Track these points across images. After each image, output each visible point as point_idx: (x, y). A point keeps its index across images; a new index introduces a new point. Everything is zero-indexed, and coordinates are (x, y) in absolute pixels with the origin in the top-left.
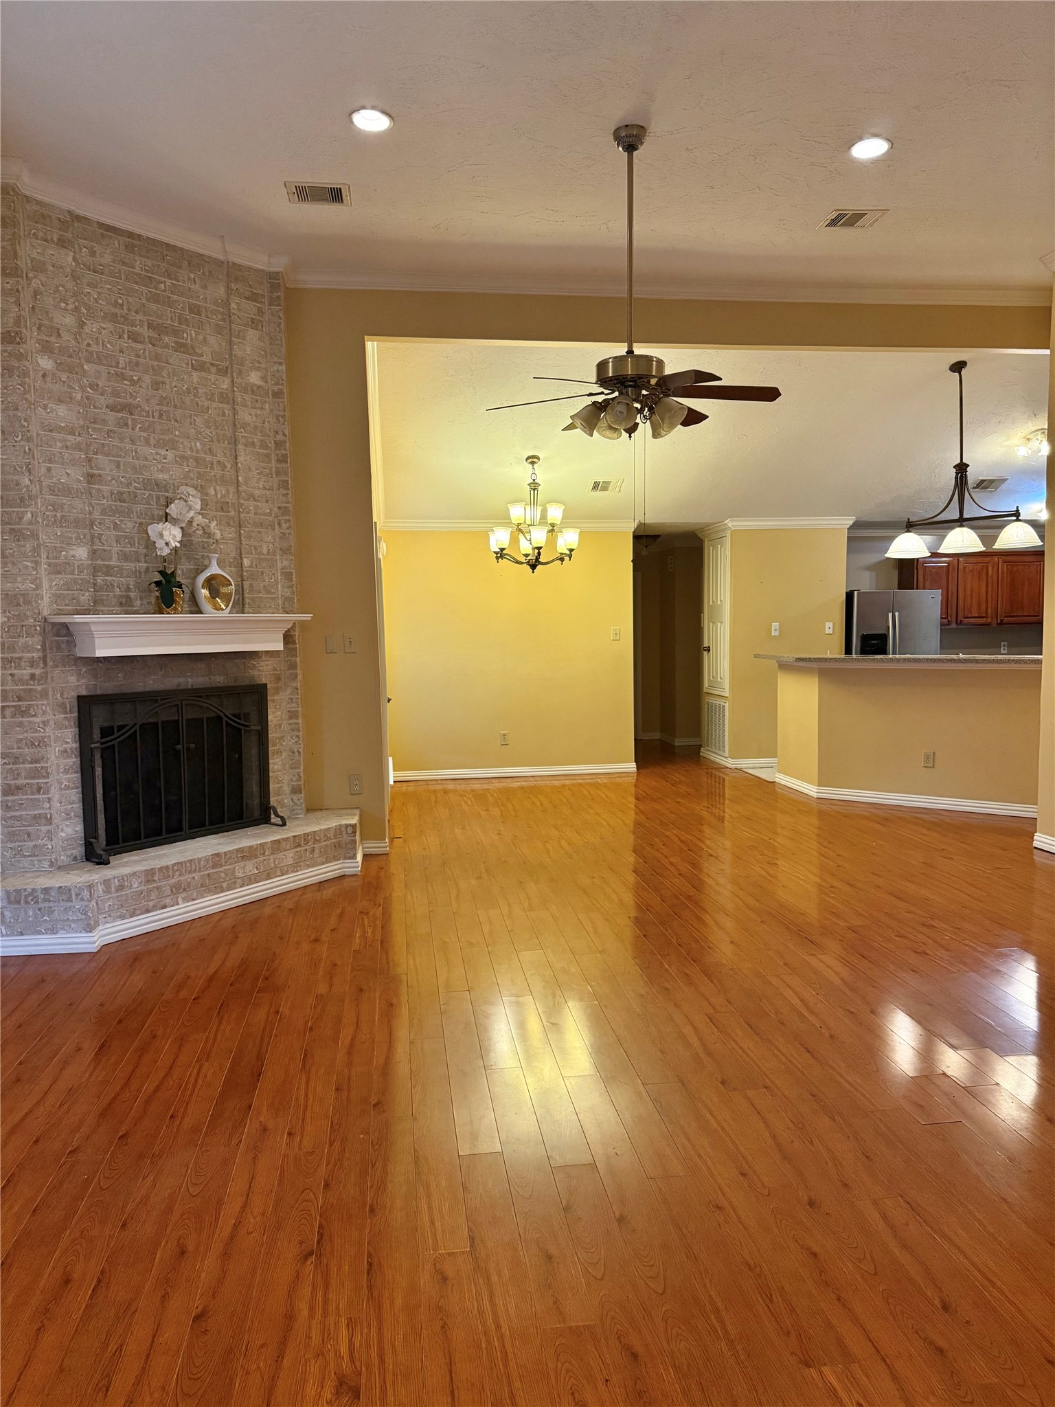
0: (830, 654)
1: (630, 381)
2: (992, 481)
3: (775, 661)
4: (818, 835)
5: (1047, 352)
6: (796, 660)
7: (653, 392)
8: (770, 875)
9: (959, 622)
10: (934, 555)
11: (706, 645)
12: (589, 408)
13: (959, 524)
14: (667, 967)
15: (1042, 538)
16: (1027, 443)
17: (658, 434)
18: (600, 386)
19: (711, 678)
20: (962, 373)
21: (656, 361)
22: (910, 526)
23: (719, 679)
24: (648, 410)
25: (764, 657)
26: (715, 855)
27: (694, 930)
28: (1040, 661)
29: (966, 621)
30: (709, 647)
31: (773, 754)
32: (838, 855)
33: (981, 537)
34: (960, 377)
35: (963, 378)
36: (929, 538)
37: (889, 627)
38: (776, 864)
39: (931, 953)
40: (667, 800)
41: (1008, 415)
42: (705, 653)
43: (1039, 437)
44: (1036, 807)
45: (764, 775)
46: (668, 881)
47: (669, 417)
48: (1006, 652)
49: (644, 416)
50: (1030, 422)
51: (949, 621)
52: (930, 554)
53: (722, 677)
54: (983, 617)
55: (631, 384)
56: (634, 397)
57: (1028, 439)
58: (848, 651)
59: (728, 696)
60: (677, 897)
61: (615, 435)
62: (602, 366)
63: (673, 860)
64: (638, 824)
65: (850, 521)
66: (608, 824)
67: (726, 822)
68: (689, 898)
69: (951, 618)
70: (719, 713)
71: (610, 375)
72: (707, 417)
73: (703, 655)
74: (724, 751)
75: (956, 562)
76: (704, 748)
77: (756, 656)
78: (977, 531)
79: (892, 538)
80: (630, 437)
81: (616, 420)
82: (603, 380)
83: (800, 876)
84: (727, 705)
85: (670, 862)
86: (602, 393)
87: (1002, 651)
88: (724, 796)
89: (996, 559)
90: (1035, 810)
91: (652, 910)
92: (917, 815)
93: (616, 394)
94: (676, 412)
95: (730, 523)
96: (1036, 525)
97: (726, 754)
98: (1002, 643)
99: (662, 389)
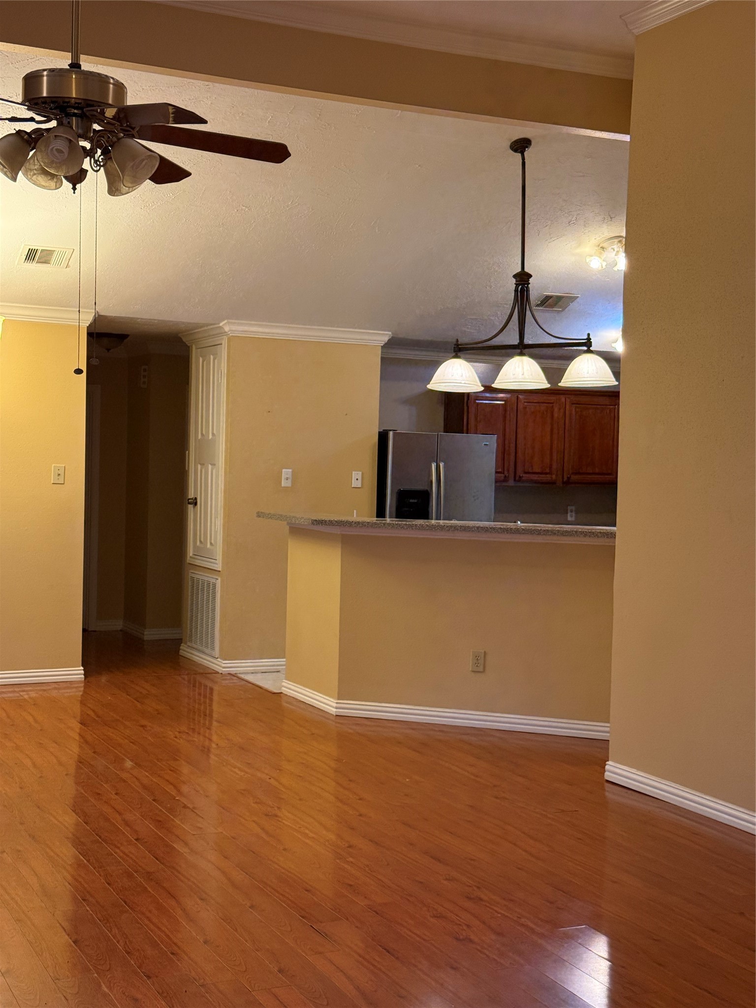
0: (357, 516)
1: (75, 108)
2: (559, 298)
3: (286, 523)
4: (336, 771)
5: (627, 138)
6: (313, 523)
7: (110, 127)
8: (267, 833)
9: (517, 478)
10: (488, 389)
11: (191, 495)
12: (10, 138)
13: (519, 351)
14: (106, 990)
15: (617, 374)
16: (601, 253)
17: (117, 190)
18: (28, 109)
19: (198, 543)
20: (526, 153)
21: (113, 84)
22: (459, 350)
23: (209, 545)
24: (102, 154)
25: (270, 516)
26: (191, 806)
27: (152, 927)
28: (612, 535)
29: (526, 477)
30: (196, 499)
31: (279, 653)
32: (360, 799)
33: (545, 370)
34: (523, 159)
35: (526, 161)
36: (482, 366)
37: (431, 482)
38: (276, 816)
39: (476, 940)
40: (127, 723)
41: (578, 214)
42: (190, 507)
43: (615, 247)
44: (608, 725)
45: (268, 683)
46: (118, 851)
47: (132, 167)
48: (573, 519)
49: (96, 162)
50: (605, 226)
51: (505, 476)
52: (482, 389)
53: (213, 542)
54: (546, 474)
55: (76, 111)
56: (80, 131)
57: (603, 248)
58: (381, 513)
59: (220, 569)
60: (130, 876)
61: (52, 184)
62: (31, 81)
63: (129, 816)
64: (81, 762)
65: (384, 337)
66: (34, 765)
67: (212, 757)
68: (149, 875)
69: (508, 471)
70: (208, 593)
71: (45, 95)
72: (188, 174)
73: (187, 509)
74: (213, 649)
75: (514, 399)
76: (186, 643)
77: (259, 515)
78: (542, 361)
79: (436, 364)
80: (74, 189)
81: (53, 162)
82: (32, 100)
83: (307, 832)
84: (219, 583)
85: (124, 820)
86: (32, 119)
87: (569, 519)
88: (211, 716)
89: (563, 400)
90: (608, 729)
91: (91, 899)
92: (465, 737)
93: (53, 124)
94: (143, 160)
95: (228, 327)
96: (610, 359)
97: (217, 652)
98: (569, 508)
99: (121, 125)
